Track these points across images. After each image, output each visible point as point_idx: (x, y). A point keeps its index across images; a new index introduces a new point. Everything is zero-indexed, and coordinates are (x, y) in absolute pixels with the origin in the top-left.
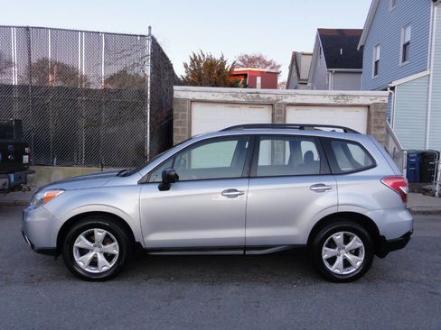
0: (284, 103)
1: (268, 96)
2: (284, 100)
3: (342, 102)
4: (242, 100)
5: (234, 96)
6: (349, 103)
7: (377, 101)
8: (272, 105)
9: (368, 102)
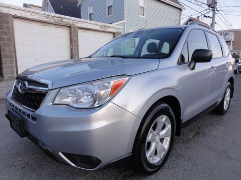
0: (77, 27)
1: (69, 21)
2: (77, 25)
3: (104, 29)
4: (52, 21)
5: (47, 18)
6: (107, 30)
7: (118, 31)
8: (70, 27)
9: (114, 31)
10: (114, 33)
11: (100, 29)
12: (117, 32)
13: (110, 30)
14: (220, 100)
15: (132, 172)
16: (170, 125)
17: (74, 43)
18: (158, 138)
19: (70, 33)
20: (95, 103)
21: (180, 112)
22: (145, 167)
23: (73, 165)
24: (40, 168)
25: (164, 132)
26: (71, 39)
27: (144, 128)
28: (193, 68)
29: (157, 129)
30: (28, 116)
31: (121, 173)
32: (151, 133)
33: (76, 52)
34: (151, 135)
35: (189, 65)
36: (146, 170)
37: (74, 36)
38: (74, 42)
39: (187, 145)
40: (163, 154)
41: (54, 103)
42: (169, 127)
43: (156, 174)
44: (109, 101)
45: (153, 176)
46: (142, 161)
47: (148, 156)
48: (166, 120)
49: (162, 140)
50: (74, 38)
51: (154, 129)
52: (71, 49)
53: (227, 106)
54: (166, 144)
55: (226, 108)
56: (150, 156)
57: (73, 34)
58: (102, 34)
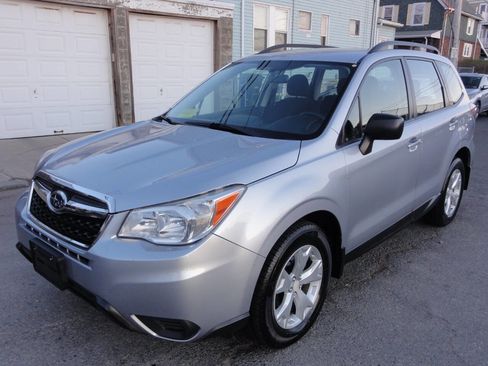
0: (125, 9)
2: (126, 4)
3: (191, 13)
7: (224, 15)
8: (109, 10)
9: (216, 15)
10: (216, 21)
11: (182, 12)
12: (222, 18)
13: (204, 14)
14: (434, 198)
15: (252, 343)
16: (320, 261)
17: (119, 49)
18: (296, 286)
19: (111, 25)
20: (187, 236)
21: (340, 235)
22: (273, 334)
23: (154, 334)
24: (88, 339)
25: (309, 273)
26: (112, 38)
27: (270, 271)
28: (369, 150)
29: (294, 270)
30: (74, 254)
31: (232, 345)
32: (283, 277)
33: (126, 71)
34: (283, 281)
35: (360, 146)
36: (275, 339)
37: (121, 31)
38: (121, 46)
39: (357, 294)
40: (307, 312)
41: (120, 235)
42: (318, 263)
43: (294, 346)
44: (212, 232)
45: (288, 350)
46: (268, 325)
47: (278, 316)
48: (312, 252)
49: (305, 288)
50: (119, 38)
51: (289, 270)
52: (113, 63)
53: (454, 207)
54: (313, 293)
55: (452, 212)
56: (283, 317)
57: (117, 27)
58: (187, 25)
